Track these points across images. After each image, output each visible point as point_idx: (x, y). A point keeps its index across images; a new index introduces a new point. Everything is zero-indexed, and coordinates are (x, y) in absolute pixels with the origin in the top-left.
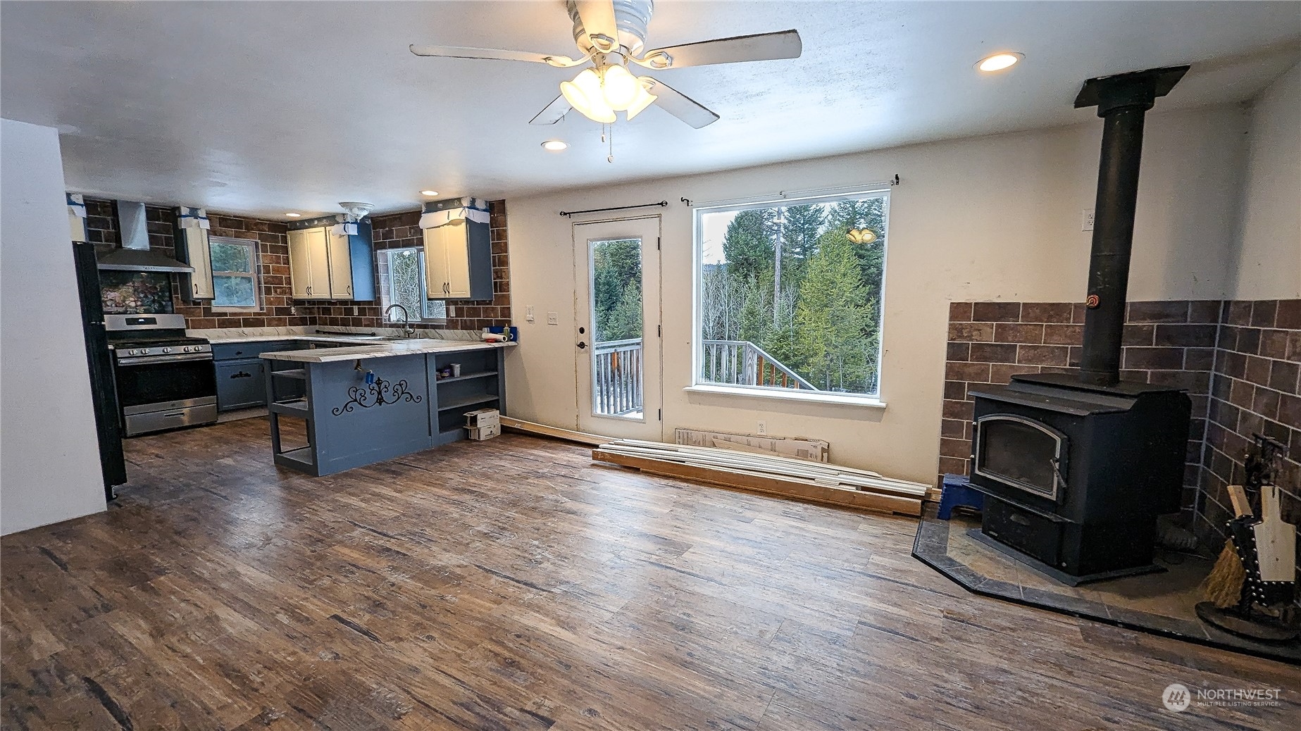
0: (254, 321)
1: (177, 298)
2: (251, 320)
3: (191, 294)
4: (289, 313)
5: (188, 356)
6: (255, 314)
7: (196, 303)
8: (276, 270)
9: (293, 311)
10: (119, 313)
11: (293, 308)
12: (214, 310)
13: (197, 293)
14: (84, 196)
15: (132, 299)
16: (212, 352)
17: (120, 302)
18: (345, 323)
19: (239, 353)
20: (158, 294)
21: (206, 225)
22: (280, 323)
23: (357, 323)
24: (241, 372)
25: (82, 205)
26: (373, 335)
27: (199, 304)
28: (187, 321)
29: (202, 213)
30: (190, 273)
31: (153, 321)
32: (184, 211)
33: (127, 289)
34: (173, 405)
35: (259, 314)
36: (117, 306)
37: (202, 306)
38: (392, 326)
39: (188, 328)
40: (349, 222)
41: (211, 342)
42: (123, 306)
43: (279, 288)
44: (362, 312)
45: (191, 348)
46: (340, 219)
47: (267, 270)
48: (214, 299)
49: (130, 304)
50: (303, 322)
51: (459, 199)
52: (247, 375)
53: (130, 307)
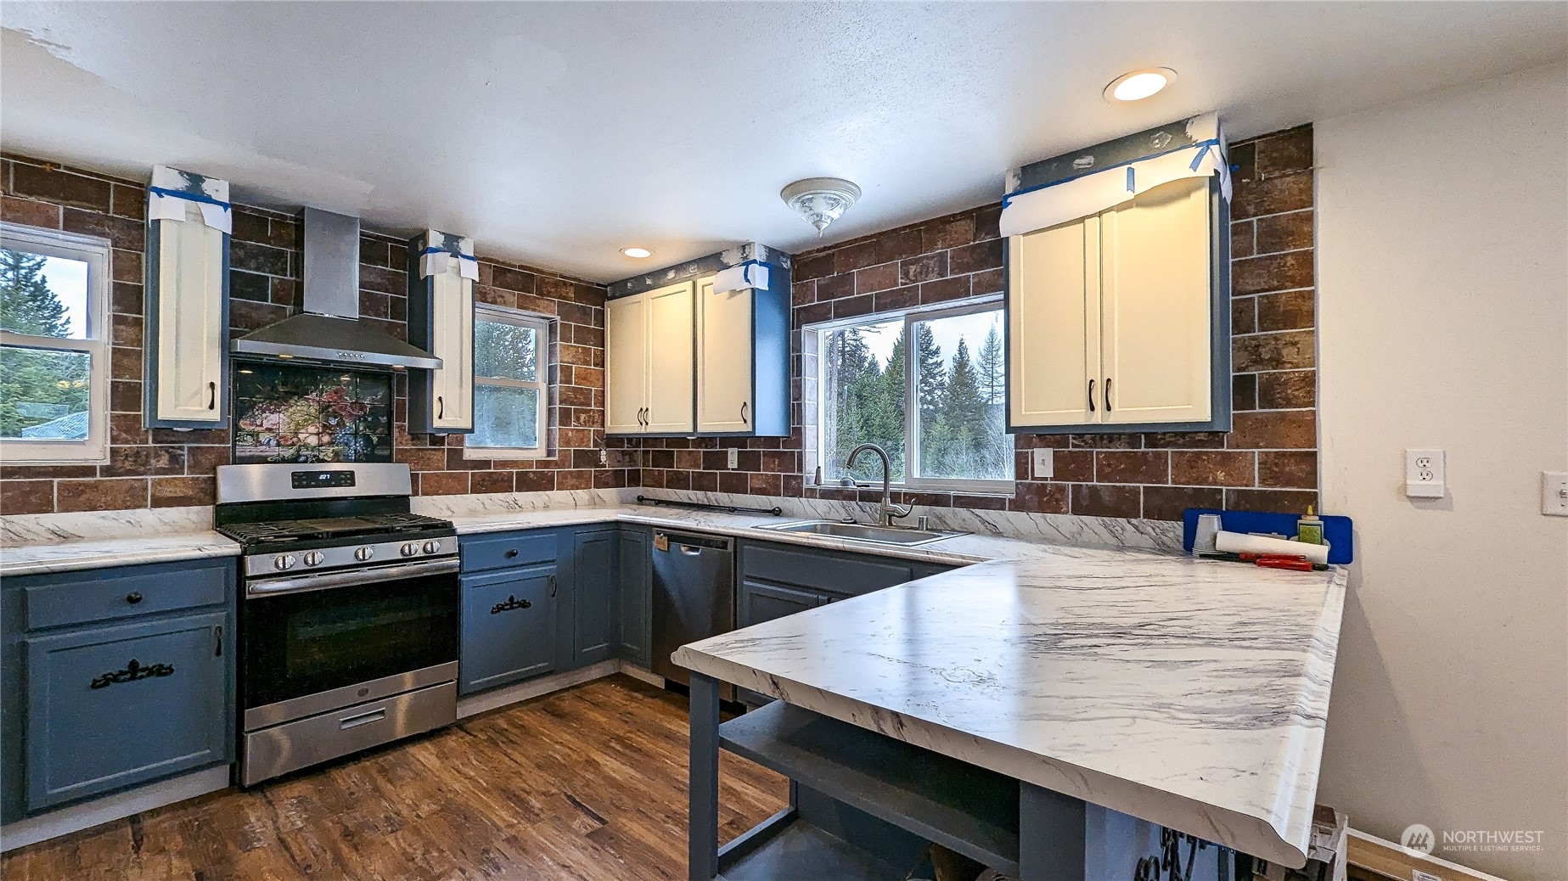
0: (534, 480)
1: (401, 428)
2: (532, 476)
3: (428, 422)
4: (596, 462)
5: (411, 567)
6: (540, 463)
7: (437, 440)
8: (583, 378)
9: (603, 459)
10: (284, 461)
11: (603, 453)
12: (469, 454)
13: (440, 417)
14: (232, 188)
15: (312, 429)
16: (460, 554)
17: (289, 435)
18: (702, 483)
19: (512, 554)
20: (366, 420)
21: (471, 270)
22: (580, 482)
23: (735, 484)
24: (511, 599)
25: (225, 206)
26: (776, 513)
27: (441, 441)
28: (414, 478)
29: (466, 247)
30: (432, 370)
31: (348, 479)
32: (435, 239)
33: (302, 408)
34: (362, 693)
35: (546, 464)
36: (278, 445)
37: (446, 447)
38: (828, 494)
39: (415, 493)
40: (755, 261)
41: (460, 531)
42: (293, 444)
43: (585, 412)
44: (747, 461)
45: (417, 547)
46: (732, 258)
47: (566, 371)
48: (471, 431)
49: (308, 441)
50: (617, 480)
51: (1178, 128)
52: (524, 605)
53: (306, 446)
